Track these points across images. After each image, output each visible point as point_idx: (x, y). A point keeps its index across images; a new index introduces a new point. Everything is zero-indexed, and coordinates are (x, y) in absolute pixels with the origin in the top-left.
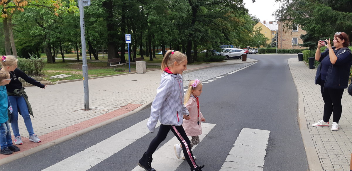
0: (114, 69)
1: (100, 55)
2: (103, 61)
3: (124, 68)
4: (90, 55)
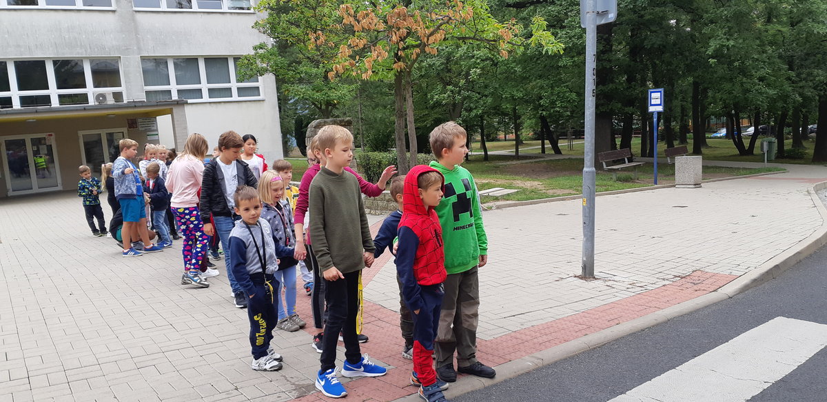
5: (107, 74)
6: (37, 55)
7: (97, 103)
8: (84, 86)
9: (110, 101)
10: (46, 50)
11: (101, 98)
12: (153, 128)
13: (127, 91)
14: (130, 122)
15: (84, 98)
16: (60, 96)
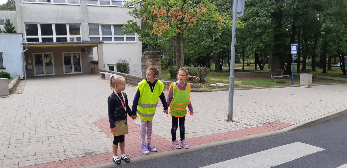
0: (275, 81)
1: (266, 66)
2: (267, 72)
3: (287, 80)
4: (256, 66)
5: (75, 30)
6: (49, 22)
7: (70, 41)
8: (66, 35)
9: (75, 41)
10: (53, 20)
11: (72, 40)
12: (91, 52)
13: (82, 36)
14: (82, 49)
15: (66, 39)
16: (57, 38)
